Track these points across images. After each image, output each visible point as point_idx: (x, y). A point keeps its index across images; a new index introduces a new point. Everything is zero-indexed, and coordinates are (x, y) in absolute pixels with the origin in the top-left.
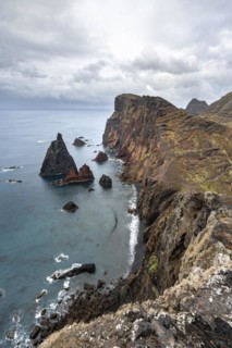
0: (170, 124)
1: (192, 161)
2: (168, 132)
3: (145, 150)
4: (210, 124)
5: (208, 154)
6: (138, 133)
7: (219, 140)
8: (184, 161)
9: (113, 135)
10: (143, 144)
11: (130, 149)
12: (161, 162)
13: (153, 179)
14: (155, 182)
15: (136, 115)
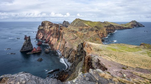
0: (64, 32)
1: (73, 41)
2: (65, 34)
3: (57, 39)
4: (74, 31)
5: (76, 38)
6: (53, 34)
7: (77, 35)
8: (71, 41)
9: (41, 35)
10: (56, 37)
11: (51, 40)
12: (66, 42)
13: (66, 47)
14: (67, 47)
15: (52, 29)
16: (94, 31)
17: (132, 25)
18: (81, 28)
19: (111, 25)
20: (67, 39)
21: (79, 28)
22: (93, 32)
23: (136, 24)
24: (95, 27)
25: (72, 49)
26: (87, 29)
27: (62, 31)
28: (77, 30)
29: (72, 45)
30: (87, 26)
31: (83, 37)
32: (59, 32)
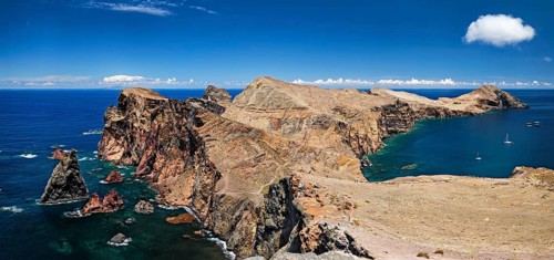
0: (213, 135)
1: (249, 170)
2: (214, 143)
3: (182, 164)
4: (249, 130)
5: (258, 160)
6: (167, 142)
7: (262, 144)
8: (240, 172)
9: (115, 145)
10: (177, 156)
11: (157, 165)
12: (218, 176)
13: (220, 193)
14: (223, 196)
15: (161, 121)
16: (332, 129)
17: (482, 101)
18: (278, 115)
19: (398, 102)
20: (225, 162)
21: (271, 118)
22: (327, 133)
23: (495, 96)
24: (336, 110)
25: (242, 201)
26: (301, 122)
27: (202, 132)
28: (262, 124)
29: (244, 186)
30: (303, 108)
31: (286, 154)
32: (192, 136)
